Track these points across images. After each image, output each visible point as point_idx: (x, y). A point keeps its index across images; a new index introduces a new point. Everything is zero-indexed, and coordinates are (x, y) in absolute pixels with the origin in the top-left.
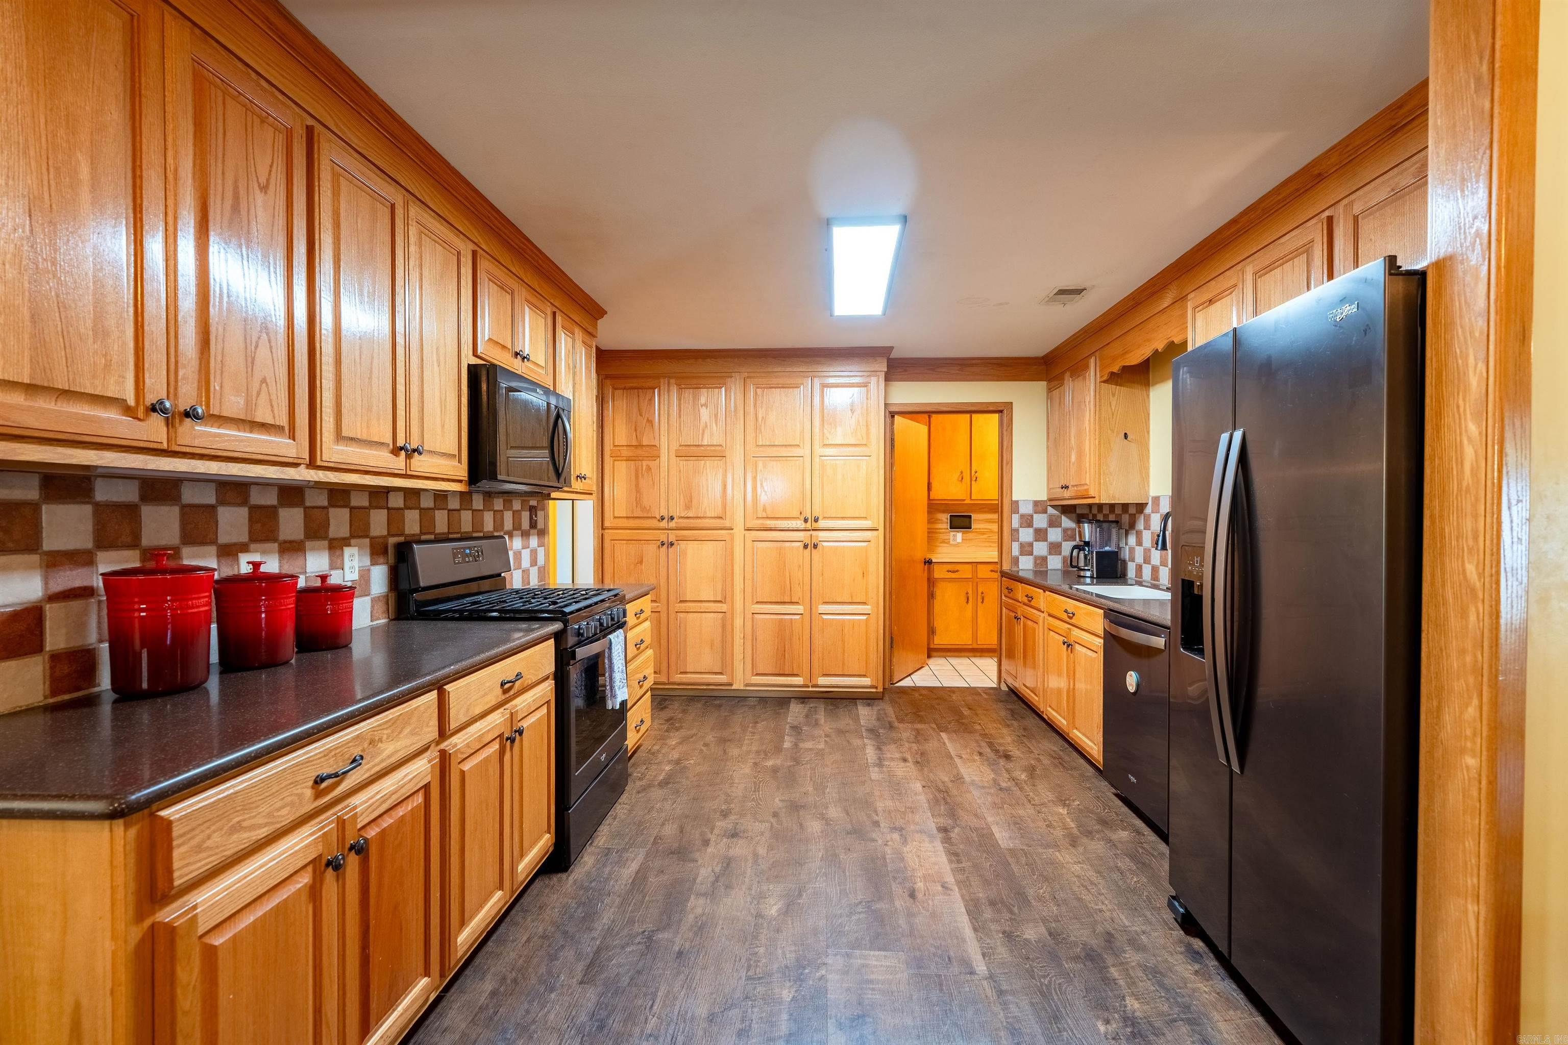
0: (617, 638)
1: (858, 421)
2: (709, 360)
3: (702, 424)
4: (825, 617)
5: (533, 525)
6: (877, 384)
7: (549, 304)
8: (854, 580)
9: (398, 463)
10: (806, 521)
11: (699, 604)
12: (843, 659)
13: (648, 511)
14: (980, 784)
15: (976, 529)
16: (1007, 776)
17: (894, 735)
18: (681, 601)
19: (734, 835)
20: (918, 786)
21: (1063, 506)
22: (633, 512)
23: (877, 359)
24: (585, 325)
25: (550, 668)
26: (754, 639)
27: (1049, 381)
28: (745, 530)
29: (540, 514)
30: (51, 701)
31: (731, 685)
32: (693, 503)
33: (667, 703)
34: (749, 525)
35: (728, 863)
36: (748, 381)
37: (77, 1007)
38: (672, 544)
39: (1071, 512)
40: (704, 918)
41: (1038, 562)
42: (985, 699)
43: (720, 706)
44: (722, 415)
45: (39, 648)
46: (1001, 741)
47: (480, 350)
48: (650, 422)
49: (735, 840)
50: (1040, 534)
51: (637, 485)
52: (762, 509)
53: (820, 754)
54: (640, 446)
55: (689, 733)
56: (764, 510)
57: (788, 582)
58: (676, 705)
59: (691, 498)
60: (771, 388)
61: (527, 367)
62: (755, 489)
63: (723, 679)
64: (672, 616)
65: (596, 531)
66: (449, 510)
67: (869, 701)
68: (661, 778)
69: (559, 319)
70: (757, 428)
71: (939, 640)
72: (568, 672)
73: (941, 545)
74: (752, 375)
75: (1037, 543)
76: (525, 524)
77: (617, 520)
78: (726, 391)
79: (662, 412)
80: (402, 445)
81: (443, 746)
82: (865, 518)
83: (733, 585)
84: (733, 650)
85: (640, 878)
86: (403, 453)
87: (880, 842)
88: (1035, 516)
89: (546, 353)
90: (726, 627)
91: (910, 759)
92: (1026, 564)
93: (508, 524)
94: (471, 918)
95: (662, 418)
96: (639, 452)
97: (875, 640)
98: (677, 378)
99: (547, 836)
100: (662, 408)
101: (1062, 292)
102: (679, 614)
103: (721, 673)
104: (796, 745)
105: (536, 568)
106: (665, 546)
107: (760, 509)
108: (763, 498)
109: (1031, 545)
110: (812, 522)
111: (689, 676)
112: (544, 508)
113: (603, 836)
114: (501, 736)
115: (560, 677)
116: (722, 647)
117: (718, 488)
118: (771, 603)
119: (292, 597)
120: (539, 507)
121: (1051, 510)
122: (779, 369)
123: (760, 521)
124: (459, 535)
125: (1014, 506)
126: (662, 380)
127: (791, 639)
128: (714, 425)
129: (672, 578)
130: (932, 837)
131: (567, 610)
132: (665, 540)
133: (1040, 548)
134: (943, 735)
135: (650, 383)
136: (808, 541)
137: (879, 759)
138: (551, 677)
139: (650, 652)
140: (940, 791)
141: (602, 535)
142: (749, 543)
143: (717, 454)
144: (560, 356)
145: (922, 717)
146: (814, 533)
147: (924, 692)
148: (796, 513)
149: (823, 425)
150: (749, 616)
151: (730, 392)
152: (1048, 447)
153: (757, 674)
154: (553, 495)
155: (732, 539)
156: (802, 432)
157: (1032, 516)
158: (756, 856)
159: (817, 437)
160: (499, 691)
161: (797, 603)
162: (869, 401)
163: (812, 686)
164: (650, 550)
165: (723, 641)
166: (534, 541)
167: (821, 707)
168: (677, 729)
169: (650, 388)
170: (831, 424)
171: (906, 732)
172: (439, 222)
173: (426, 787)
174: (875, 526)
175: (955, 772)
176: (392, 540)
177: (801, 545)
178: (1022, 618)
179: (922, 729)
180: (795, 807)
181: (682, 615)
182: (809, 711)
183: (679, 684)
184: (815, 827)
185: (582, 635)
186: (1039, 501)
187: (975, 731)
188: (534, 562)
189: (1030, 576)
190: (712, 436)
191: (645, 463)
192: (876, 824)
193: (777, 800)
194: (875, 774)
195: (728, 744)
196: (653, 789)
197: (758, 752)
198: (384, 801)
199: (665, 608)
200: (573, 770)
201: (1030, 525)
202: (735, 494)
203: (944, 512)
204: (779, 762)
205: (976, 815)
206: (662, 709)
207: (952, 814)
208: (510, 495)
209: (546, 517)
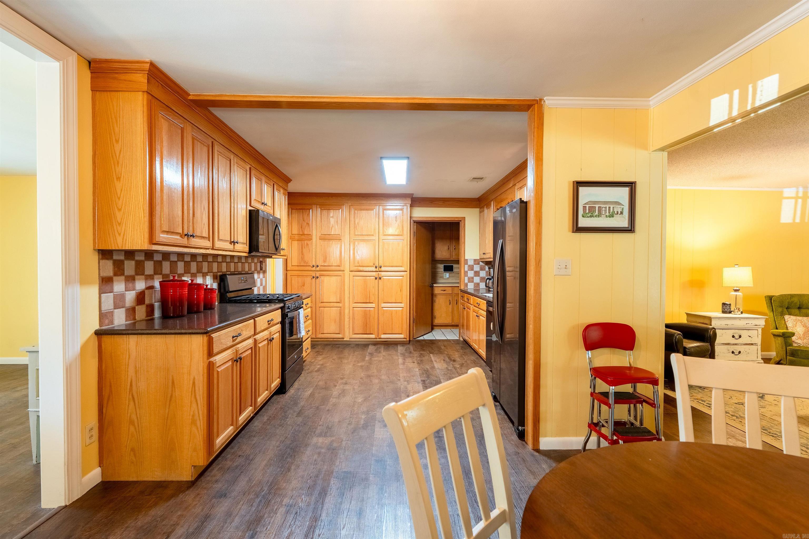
0: (301, 311)
1: (399, 225)
2: (334, 197)
3: (331, 226)
4: (384, 309)
5: (261, 269)
6: (407, 209)
7: (272, 181)
8: (397, 293)
9: (231, 247)
10: (376, 267)
11: (329, 304)
12: (392, 327)
13: (307, 263)
14: (441, 369)
15: (455, 271)
16: (452, 366)
17: (411, 355)
18: (322, 302)
19: (346, 384)
20: (417, 370)
21: (486, 261)
22: (300, 264)
23: (407, 198)
24: (284, 186)
25: (280, 320)
26: (353, 318)
27: (480, 208)
28: (350, 271)
29: (264, 264)
30: (147, 318)
31: (343, 338)
32: (327, 260)
33: (315, 346)
34: (351, 269)
35: (344, 391)
36: (351, 207)
37: (194, 379)
38: (318, 277)
39: (489, 264)
40: (336, 403)
41: (476, 285)
42: (452, 343)
43: (339, 347)
44: (339, 222)
45: (144, 303)
46: (454, 356)
47: (252, 204)
48: (308, 224)
49: (346, 385)
50: (477, 274)
51: (302, 252)
52: (357, 262)
53: (380, 361)
54: (303, 234)
55: (326, 356)
56: (358, 263)
57: (368, 294)
58: (320, 347)
59: (326, 257)
60: (361, 210)
61: (266, 208)
62: (354, 254)
63: (340, 336)
64: (318, 309)
65: (284, 272)
66: (235, 263)
67: (403, 345)
68: (316, 369)
69: (275, 186)
70: (355, 227)
71: (436, 322)
72: (285, 321)
73: (441, 279)
74: (353, 204)
75: (476, 277)
76: (259, 269)
77: (293, 267)
78: (341, 211)
79: (313, 220)
80: (233, 241)
81: (254, 337)
82: (401, 266)
83: (344, 295)
84: (344, 323)
85: (312, 395)
86: (233, 243)
87: (399, 384)
88: (475, 266)
89: (271, 201)
90: (341, 314)
91: (416, 362)
92: (471, 287)
93: (253, 269)
94: (261, 395)
95: (313, 223)
96: (303, 237)
97: (406, 319)
98: (320, 205)
99: (279, 379)
100: (313, 218)
101: (474, 178)
102: (321, 308)
103: (339, 334)
104: (371, 359)
105: (262, 286)
106: (315, 278)
107: (356, 262)
108: (358, 257)
109: (473, 278)
110: (379, 268)
111: (325, 335)
112: (265, 262)
113: (296, 385)
114: (267, 339)
115: (283, 323)
116: (340, 322)
117: (338, 253)
118: (361, 303)
119: (203, 291)
120: (263, 261)
121: (481, 263)
122: (365, 202)
123: (356, 268)
124: (237, 272)
125: (465, 261)
126: (313, 206)
127: (369, 319)
128: (336, 226)
129: (317, 292)
130: (418, 383)
131: (285, 299)
132: (315, 276)
133: (477, 280)
134: (431, 355)
135: (308, 207)
136: (377, 276)
137: (404, 362)
138: (280, 323)
139: (310, 321)
140: (425, 371)
141: (286, 273)
142: (351, 277)
143: (338, 238)
144: (276, 201)
145: (424, 349)
146: (380, 273)
147: (427, 341)
148: (372, 264)
149: (384, 227)
150: (351, 309)
151: (343, 211)
152: (480, 237)
153: (355, 334)
154: (273, 257)
155: (344, 275)
156: (375, 229)
157: (473, 266)
158: (354, 389)
159: (381, 232)
160: (267, 323)
161: (372, 303)
162: (403, 216)
163: (379, 339)
164: (308, 280)
165: (340, 319)
166: (261, 275)
167: (382, 347)
168: (321, 355)
169: (308, 209)
170: (387, 226)
171: (416, 354)
172: (241, 161)
173: (251, 348)
174: (406, 270)
175: (432, 365)
176: (219, 274)
177: (374, 278)
178: (466, 308)
179: (423, 353)
180: (369, 376)
181: (322, 308)
182: (377, 348)
183: (320, 339)
184: (376, 381)
185: (290, 309)
186: (476, 260)
187: (445, 354)
188: (261, 285)
189: (472, 291)
190: (335, 230)
191: (305, 242)
192: (399, 380)
193: (362, 374)
194: (401, 367)
195: (342, 359)
196: (313, 373)
197: (355, 361)
198: (244, 348)
199: (315, 305)
200: (287, 358)
201: (472, 270)
202: (345, 256)
203: (441, 263)
204: (363, 364)
205: (436, 377)
206: (314, 348)
207: (428, 377)
208: (254, 257)
209: (266, 265)
